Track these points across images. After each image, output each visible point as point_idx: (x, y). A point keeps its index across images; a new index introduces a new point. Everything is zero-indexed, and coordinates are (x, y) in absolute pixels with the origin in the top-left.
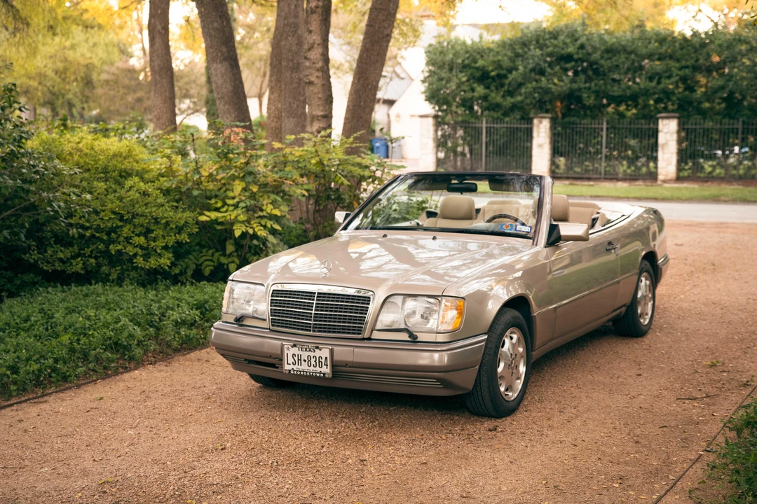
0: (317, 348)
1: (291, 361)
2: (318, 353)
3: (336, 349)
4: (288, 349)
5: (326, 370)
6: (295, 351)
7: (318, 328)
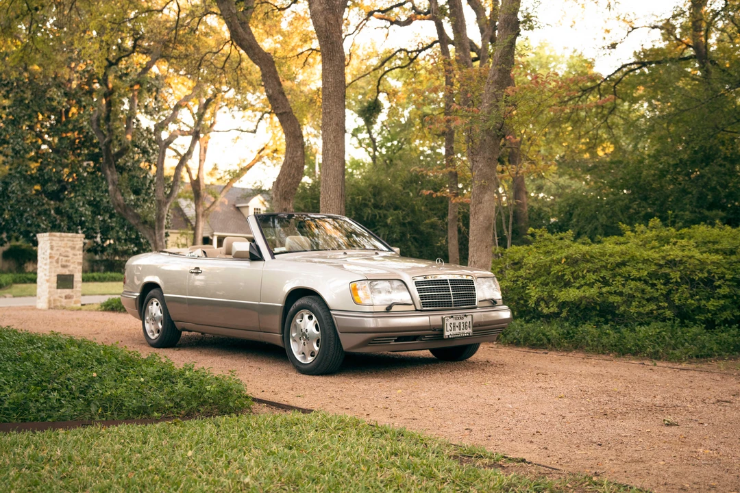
0: (465, 316)
1: (449, 328)
2: (466, 320)
3: (474, 314)
4: (447, 320)
5: (470, 330)
6: (452, 320)
7: (456, 304)
